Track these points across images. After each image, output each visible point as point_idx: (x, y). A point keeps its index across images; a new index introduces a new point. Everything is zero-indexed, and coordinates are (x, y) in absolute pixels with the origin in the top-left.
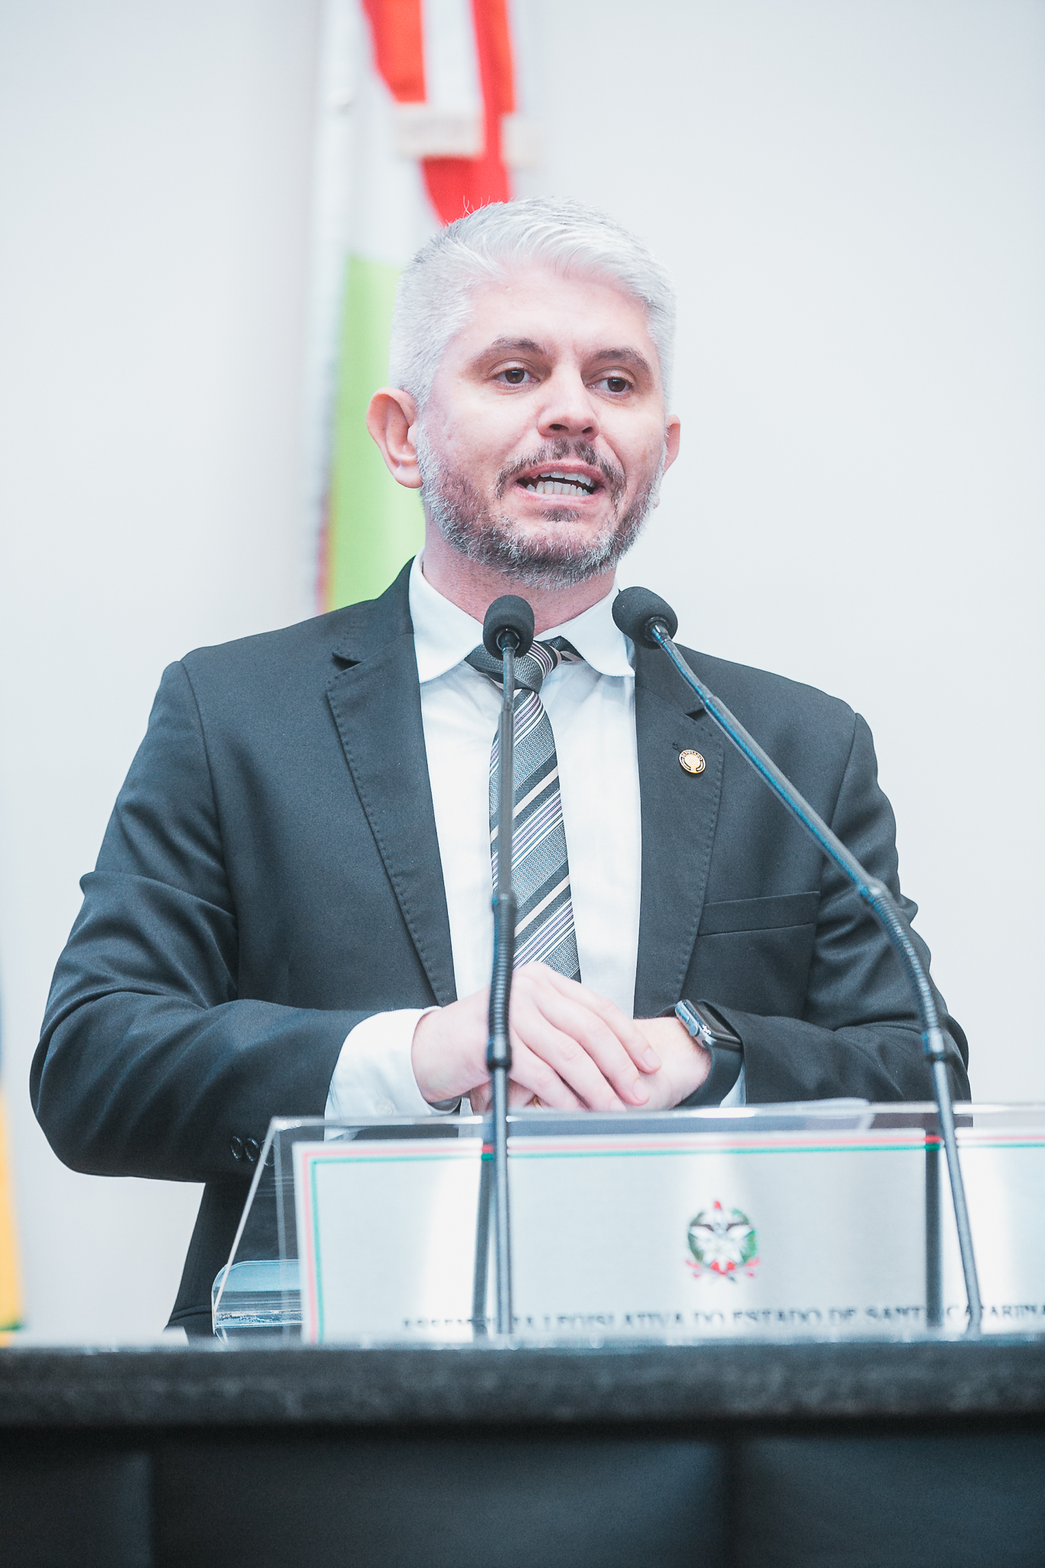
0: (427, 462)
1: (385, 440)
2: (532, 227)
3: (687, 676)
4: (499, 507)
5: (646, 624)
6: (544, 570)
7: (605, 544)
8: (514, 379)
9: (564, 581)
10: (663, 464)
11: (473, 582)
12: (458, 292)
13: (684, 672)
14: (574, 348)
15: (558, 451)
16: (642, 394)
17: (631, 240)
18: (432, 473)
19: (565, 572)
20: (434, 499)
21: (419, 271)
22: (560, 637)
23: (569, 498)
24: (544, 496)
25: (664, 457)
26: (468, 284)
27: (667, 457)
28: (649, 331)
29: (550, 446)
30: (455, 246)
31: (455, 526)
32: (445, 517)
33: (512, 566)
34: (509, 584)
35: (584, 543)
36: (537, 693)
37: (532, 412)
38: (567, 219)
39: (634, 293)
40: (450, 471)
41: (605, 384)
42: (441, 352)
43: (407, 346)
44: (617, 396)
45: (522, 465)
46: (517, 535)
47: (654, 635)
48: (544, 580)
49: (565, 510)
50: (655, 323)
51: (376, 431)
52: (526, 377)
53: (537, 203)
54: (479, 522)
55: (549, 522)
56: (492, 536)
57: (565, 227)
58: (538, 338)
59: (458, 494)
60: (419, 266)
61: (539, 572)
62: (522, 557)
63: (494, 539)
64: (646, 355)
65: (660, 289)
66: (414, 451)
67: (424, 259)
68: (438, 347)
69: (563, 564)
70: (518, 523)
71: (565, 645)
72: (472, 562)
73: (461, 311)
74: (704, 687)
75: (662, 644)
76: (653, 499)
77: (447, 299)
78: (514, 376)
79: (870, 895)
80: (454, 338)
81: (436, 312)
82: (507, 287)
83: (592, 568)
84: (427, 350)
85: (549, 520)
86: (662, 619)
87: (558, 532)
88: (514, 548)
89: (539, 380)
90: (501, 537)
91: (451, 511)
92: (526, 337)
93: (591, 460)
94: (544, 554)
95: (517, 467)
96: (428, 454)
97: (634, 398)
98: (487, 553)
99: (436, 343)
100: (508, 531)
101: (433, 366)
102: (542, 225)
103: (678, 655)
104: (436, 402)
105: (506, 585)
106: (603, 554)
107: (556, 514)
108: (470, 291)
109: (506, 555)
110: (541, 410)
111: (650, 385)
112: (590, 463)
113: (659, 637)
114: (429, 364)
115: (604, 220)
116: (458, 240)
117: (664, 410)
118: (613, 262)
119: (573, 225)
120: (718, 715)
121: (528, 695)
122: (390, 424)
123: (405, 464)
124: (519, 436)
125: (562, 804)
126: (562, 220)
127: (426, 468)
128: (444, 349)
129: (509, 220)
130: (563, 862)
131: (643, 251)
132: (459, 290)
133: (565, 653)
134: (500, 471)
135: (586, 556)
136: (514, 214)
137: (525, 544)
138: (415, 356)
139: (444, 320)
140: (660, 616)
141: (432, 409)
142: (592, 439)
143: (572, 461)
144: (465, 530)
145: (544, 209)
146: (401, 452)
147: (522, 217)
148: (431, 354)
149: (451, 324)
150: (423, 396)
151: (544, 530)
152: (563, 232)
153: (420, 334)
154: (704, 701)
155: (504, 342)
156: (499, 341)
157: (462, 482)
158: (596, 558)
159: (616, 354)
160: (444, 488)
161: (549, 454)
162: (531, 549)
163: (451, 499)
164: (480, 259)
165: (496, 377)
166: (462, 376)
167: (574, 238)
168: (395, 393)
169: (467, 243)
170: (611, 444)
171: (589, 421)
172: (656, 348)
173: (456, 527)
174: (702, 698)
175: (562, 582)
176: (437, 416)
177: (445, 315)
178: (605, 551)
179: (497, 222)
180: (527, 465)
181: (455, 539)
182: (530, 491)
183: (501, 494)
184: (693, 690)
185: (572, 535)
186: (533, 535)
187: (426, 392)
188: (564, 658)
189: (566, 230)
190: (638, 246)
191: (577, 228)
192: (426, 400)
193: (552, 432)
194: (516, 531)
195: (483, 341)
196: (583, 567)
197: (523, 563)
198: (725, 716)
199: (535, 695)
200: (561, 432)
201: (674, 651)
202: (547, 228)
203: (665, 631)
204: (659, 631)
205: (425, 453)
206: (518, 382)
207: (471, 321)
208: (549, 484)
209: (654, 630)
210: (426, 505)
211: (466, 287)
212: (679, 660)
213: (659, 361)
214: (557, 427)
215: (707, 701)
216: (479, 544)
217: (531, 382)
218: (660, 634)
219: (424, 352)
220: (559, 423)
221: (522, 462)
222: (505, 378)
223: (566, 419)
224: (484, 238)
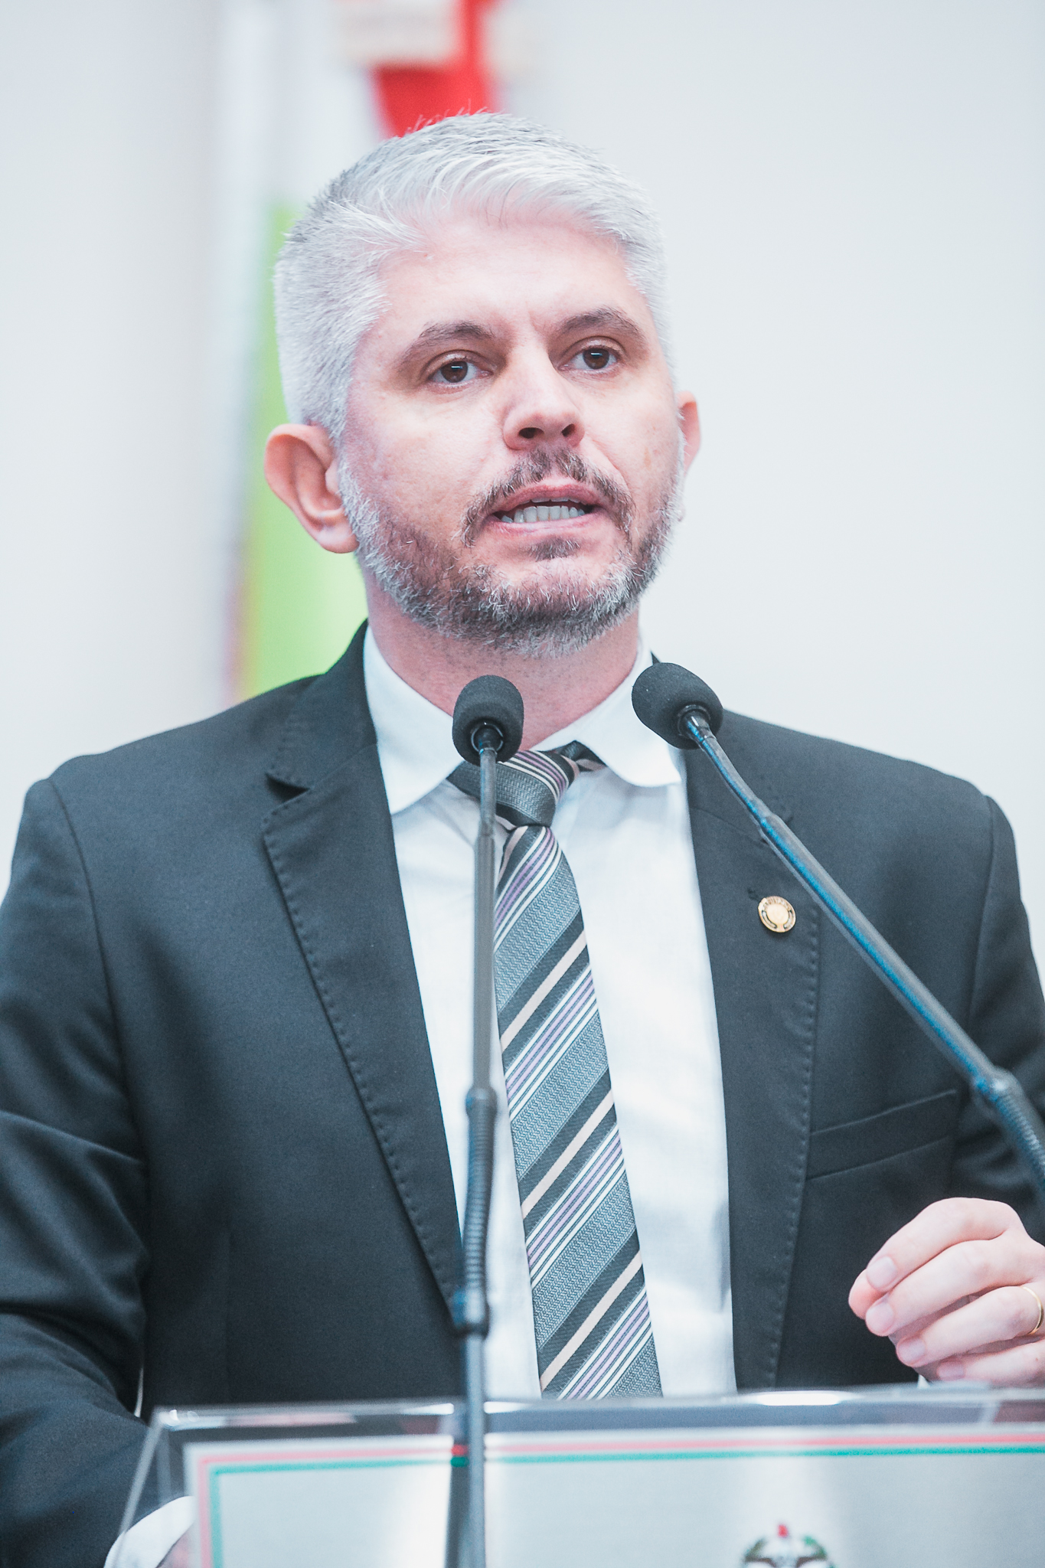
0: (360, 513)
1: (296, 496)
2: (445, 165)
3: (735, 787)
4: (470, 556)
5: (679, 715)
6: (544, 631)
7: (620, 582)
8: (455, 377)
9: (574, 640)
10: (682, 458)
11: (450, 666)
12: (358, 274)
13: (731, 781)
14: (533, 320)
15: (537, 468)
16: (636, 367)
17: (583, 156)
18: (370, 525)
19: (572, 627)
20: (380, 564)
21: (301, 254)
22: (575, 742)
23: (561, 523)
24: (527, 526)
25: (681, 450)
26: (370, 260)
27: (686, 448)
28: (631, 279)
29: (525, 461)
30: (347, 212)
31: (414, 593)
32: (397, 583)
33: (499, 631)
34: (499, 661)
35: (592, 583)
36: (548, 826)
37: (491, 420)
38: (492, 144)
39: (599, 230)
40: (395, 522)
41: (580, 360)
42: (351, 360)
43: (305, 359)
44: (601, 375)
45: (493, 496)
46: (497, 588)
47: (690, 730)
48: (546, 644)
49: (559, 541)
50: (637, 265)
51: (281, 486)
52: (472, 370)
53: (446, 129)
54: (446, 583)
55: (539, 562)
56: (464, 596)
57: (488, 158)
58: (480, 320)
59: (410, 550)
60: (300, 247)
61: (538, 635)
62: (510, 616)
63: (470, 599)
64: (632, 313)
65: (636, 219)
66: (338, 502)
67: (305, 236)
68: (345, 354)
69: (568, 616)
70: (497, 571)
71: (583, 752)
72: (444, 637)
73: (369, 298)
74: (759, 802)
75: (701, 743)
76: (673, 514)
77: (346, 285)
78: (454, 372)
79: (990, 1091)
80: (365, 338)
81: (334, 306)
82: (426, 255)
83: (606, 618)
84: (332, 360)
85: (539, 560)
86: (701, 708)
87: (553, 575)
88: (497, 607)
89: (491, 373)
90: (478, 595)
91: (406, 574)
92: (464, 320)
93: (579, 475)
94: (540, 607)
95: (488, 500)
96: (359, 503)
97: (625, 374)
98: (463, 621)
99: (342, 349)
100: (485, 585)
101: (343, 380)
102: (457, 161)
103: (723, 758)
104: (356, 429)
105: (495, 663)
106: (619, 594)
107: (547, 550)
108: (377, 269)
109: (489, 617)
110: (505, 413)
111: (645, 352)
112: (579, 479)
113: (696, 733)
114: (338, 379)
115: (541, 136)
116: (345, 200)
117: (670, 384)
118: (564, 193)
119: (499, 152)
120: (780, 841)
121: (538, 831)
122: (300, 471)
123: (330, 524)
124: (482, 458)
125: (595, 985)
126: (485, 147)
127: (360, 521)
128: (356, 355)
129: (411, 161)
130: (601, 1073)
131: (602, 169)
132: (360, 271)
133: (583, 762)
134: (466, 510)
135: (597, 601)
136: (417, 152)
137: (511, 598)
138: (318, 372)
139: (347, 315)
140: (698, 703)
141: (352, 441)
142: (576, 445)
143: (556, 481)
144: (428, 597)
145: (457, 136)
146: (323, 508)
147: (429, 154)
148: (338, 365)
149: (358, 318)
150: (337, 424)
151: (534, 575)
152: (488, 164)
153: (319, 340)
154: (759, 821)
155: (435, 333)
156: (428, 332)
157: (413, 535)
158: (611, 603)
159: (589, 320)
160: (391, 546)
161: (525, 475)
162: (520, 604)
163: (401, 559)
164: (382, 223)
165: (430, 378)
166: (385, 386)
167: (505, 171)
168: (296, 429)
169: (360, 203)
170: (602, 447)
171: (568, 416)
172: (644, 297)
173: (416, 595)
174: (756, 817)
175: (569, 643)
176: (361, 448)
177: (347, 308)
178: (622, 591)
179: (395, 166)
180: (501, 496)
181: (417, 611)
182: (508, 525)
183: (470, 539)
184: (744, 806)
185: (572, 574)
186: (520, 585)
187: (339, 418)
188: (582, 769)
189: (491, 161)
190: (594, 164)
191: (507, 156)
192: (342, 428)
193: (524, 442)
194: (497, 582)
195: (407, 331)
196: (595, 617)
197: (514, 625)
198: (789, 842)
199: (547, 831)
200: (536, 440)
201: (717, 752)
202: (467, 163)
203: (704, 723)
204: (697, 724)
205: (355, 501)
206: (460, 379)
207: (384, 311)
208: (531, 512)
209: (690, 724)
210: (370, 575)
211: (370, 265)
212: (725, 765)
213: (652, 317)
214: (529, 433)
215: (764, 821)
216: (451, 612)
217: (480, 376)
218: (698, 728)
219: (329, 363)
220: (529, 426)
221: (493, 492)
222: (442, 379)
223: (537, 418)
224: (382, 193)
